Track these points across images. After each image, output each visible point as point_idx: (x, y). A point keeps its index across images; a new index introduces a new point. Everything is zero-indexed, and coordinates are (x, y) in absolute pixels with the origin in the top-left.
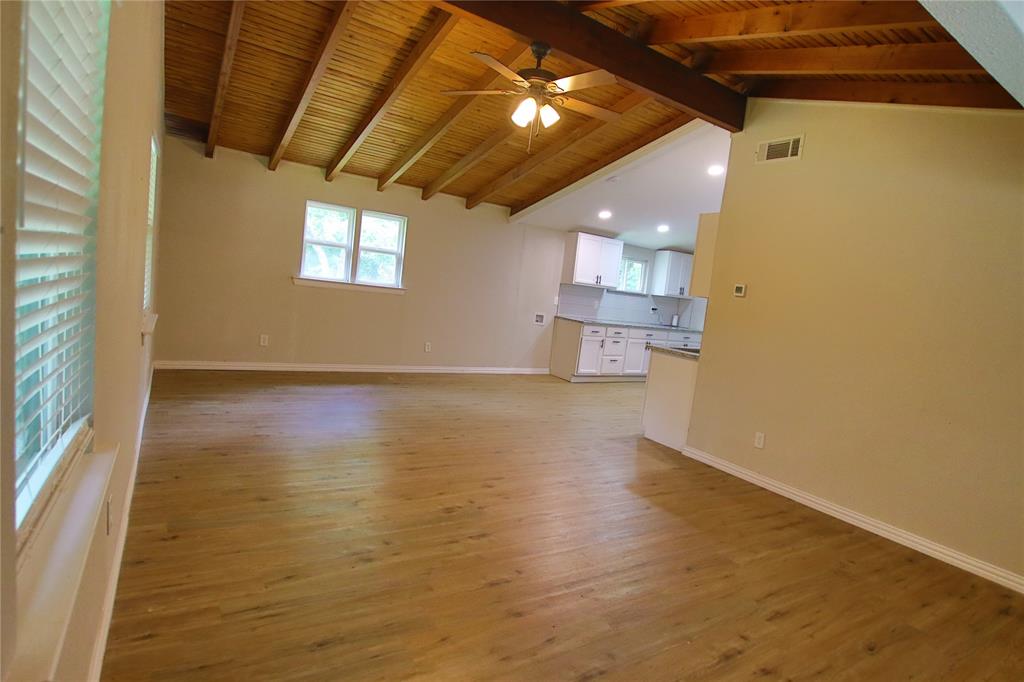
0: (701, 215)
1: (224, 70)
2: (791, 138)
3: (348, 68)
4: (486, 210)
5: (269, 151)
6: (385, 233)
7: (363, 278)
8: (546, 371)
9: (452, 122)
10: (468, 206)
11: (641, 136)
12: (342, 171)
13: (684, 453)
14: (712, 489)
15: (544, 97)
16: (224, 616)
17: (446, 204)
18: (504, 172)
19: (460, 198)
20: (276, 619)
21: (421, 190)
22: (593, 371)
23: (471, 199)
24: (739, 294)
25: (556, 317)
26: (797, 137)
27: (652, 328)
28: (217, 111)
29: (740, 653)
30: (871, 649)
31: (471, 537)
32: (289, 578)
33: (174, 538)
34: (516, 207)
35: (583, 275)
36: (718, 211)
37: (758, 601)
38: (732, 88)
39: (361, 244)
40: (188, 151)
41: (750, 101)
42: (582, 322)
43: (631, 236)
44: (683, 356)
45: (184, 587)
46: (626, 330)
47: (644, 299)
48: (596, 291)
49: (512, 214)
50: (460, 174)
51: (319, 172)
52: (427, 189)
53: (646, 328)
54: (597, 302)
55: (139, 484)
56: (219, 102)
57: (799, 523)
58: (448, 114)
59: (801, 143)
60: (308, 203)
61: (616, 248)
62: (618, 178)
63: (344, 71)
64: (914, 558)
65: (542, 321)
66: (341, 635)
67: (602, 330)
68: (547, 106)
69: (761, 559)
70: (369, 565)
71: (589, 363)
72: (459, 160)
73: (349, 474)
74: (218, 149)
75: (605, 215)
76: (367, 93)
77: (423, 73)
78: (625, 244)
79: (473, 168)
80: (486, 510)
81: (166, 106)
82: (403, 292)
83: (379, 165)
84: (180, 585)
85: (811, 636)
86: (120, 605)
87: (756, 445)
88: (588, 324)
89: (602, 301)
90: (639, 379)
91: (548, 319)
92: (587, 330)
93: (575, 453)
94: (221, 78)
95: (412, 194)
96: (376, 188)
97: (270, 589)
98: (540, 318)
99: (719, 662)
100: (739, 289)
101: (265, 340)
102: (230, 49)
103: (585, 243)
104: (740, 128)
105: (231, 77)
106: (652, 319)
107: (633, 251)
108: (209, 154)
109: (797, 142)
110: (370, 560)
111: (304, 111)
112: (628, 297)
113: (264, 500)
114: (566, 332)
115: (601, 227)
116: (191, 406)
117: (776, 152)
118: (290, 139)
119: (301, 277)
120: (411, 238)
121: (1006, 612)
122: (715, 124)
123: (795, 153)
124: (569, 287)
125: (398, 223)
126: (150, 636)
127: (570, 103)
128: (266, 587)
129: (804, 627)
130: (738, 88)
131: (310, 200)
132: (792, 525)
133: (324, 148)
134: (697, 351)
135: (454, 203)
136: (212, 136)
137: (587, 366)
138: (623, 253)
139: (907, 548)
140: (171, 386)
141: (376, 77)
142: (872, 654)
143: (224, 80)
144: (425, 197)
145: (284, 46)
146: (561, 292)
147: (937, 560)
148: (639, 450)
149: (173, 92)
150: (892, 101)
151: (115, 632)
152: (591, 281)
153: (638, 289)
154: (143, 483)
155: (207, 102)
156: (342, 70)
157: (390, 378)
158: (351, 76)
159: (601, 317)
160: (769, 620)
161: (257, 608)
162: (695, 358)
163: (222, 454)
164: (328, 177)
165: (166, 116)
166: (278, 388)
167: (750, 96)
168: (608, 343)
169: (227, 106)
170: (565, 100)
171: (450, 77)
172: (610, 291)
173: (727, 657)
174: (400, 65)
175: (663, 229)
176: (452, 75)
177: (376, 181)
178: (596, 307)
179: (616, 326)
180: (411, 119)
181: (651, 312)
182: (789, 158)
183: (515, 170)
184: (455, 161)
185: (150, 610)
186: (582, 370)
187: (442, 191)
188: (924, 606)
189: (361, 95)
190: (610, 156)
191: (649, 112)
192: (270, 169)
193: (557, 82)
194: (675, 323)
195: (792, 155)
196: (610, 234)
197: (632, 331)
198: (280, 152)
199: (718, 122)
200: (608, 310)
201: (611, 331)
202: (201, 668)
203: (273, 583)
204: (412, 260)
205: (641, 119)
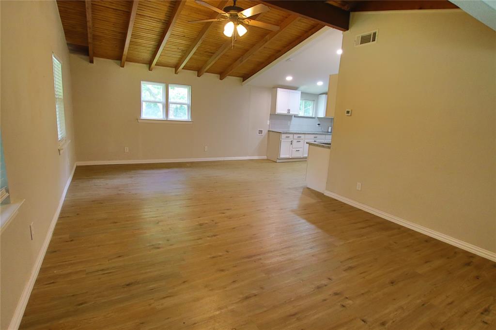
0: (330, 75)
1: (88, 19)
2: (372, 32)
3: (147, 13)
4: (230, 80)
5: (119, 57)
6: (180, 94)
7: (172, 117)
8: (265, 157)
9: (203, 37)
10: (221, 79)
11: (300, 36)
12: (156, 65)
13: (325, 194)
14: (334, 210)
15: (237, 20)
16: (87, 274)
17: (210, 78)
18: (236, 60)
19: (217, 75)
20: (110, 274)
21: (197, 72)
22: (287, 156)
23: (222, 75)
24: (348, 115)
25: (268, 131)
26: (374, 31)
27: (317, 134)
28: (90, 40)
29: (326, 285)
30: (392, 283)
31: (208, 237)
32: (120, 256)
33: (72, 241)
34: (245, 77)
35: (281, 109)
36: (338, 73)
37: (341, 262)
38: (343, 8)
39: (169, 101)
40: (80, 61)
41: (352, 14)
42: (281, 133)
43: (303, 88)
44: (323, 146)
45: (72, 262)
46: (303, 135)
47: (313, 119)
48: (288, 117)
49: (243, 81)
50: (213, 63)
51: (145, 67)
52: (199, 71)
53: (313, 134)
54: (289, 122)
55: (60, 218)
56: (89, 35)
57: (374, 225)
58: (201, 32)
59: (377, 35)
60: (142, 82)
61: (297, 95)
62: (291, 59)
63: (147, 15)
64: (429, 240)
65: (262, 133)
66: (138, 281)
67: (291, 136)
68: (240, 25)
69: (349, 243)
70: (158, 250)
71: (285, 152)
72: (212, 56)
73: (158, 210)
74: (95, 59)
75: (289, 78)
76: (160, 25)
77: (183, 12)
78: (302, 93)
79: (219, 59)
80: (219, 224)
81: (66, 40)
82: (192, 123)
83: (173, 60)
84: (71, 261)
85: (364, 278)
86: (43, 270)
87: (357, 189)
88: (283, 133)
89: (292, 121)
90: (303, 160)
91: (265, 132)
92: (284, 136)
93: (269, 196)
94: (88, 23)
95: (192, 74)
96: (174, 73)
97: (110, 262)
98: (261, 132)
99: (314, 290)
100: (348, 112)
101: (127, 150)
102: (88, 9)
103: (281, 93)
104: (347, 29)
105: (93, 23)
106: (318, 129)
107: (306, 96)
108: (92, 62)
109: (375, 34)
110: (158, 248)
111: (131, 37)
112: (305, 119)
113: (116, 223)
114: (274, 138)
115: (287, 84)
116: (90, 182)
117: (365, 40)
118: (127, 52)
119: (142, 118)
120: (194, 96)
121: (468, 264)
122: (333, 28)
123: (374, 40)
124: (274, 116)
125: (187, 89)
126: (53, 283)
127: (252, 23)
128: (109, 261)
129: (361, 274)
130: (346, 8)
131: (142, 80)
132: (370, 226)
133: (146, 55)
134: (330, 144)
135: (213, 78)
136: (91, 52)
137: (284, 154)
138: (301, 97)
139: (427, 236)
140: (83, 173)
141: (162, 16)
142: (392, 285)
143: (90, 24)
144: (199, 76)
145: (114, 5)
146: (271, 119)
147: (440, 241)
148: (302, 193)
149: (69, 32)
150: (421, 8)
151: (38, 281)
152: (285, 112)
153: (311, 115)
154: (61, 218)
155: (85, 36)
156: (145, 14)
157: (188, 165)
158: (150, 17)
159: (292, 130)
160: (345, 270)
161: (102, 270)
162: (329, 148)
163: (99, 203)
164: (150, 69)
165: (68, 44)
166: (132, 171)
167: (352, 11)
168: (295, 142)
169: (95, 37)
170: (249, 21)
171: (198, 14)
172: (296, 116)
173: (318, 288)
174: (172, 10)
175: (320, 83)
176: (200, 13)
177: (174, 69)
178: (289, 125)
179: (298, 133)
180: (184, 36)
181: (317, 126)
182: (371, 43)
183: (241, 58)
184: (210, 56)
185: (55, 272)
186: (282, 156)
187: (207, 72)
188: (426, 262)
189: (157, 26)
190: (287, 48)
191: (303, 24)
192: (121, 67)
193: (242, 12)
194: (330, 131)
195: (372, 41)
196: (294, 88)
197: (307, 136)
198: (124, 57)
199: (335, 26)
200: (295, 126)
201: (296, 136)
202: (73, 295)
203: (111, 259)
204: (194, 106)
205: (299, 28)
